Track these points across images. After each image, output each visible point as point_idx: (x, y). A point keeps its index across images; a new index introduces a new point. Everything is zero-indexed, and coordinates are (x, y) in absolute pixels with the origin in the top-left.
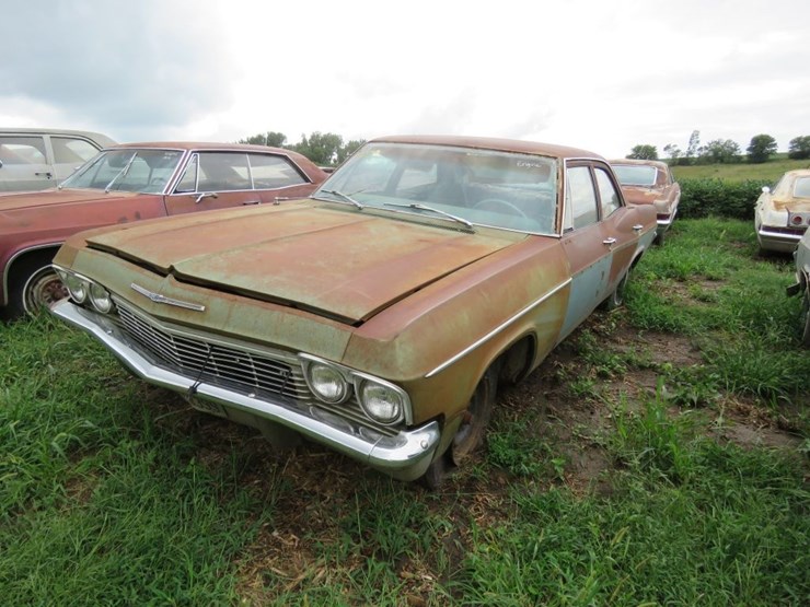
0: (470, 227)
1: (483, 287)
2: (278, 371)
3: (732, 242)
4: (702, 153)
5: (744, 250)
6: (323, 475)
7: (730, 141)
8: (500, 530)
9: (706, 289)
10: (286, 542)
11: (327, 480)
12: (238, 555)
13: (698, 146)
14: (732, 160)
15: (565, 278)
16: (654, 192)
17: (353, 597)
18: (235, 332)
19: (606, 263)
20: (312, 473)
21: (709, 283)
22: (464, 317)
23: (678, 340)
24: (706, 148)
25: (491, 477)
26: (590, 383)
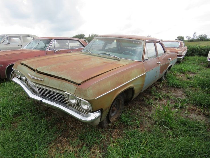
0: (119, 59)
1: (117, 75)
2: (62, 96)
3: (201, 63)
4: (197, 38)
5: (204, 65)
6: (77, 123)
7: (205, 35)
8: (119, 140)
9: (191, 76)
10: (63, 140)
11: (77, 125)
12: (51, 143)
13: (196, 36)
14: (205, 40)
15: (144, 72)
16: (179, 49)
17: (78, 156)
18: (50, 86)
19: (158, 68)
20: (74, 123)
21: (192, 74)
22: (109, 83)
23: (180, 90)
24: (198, 37)
25: (120, 125)
26: (152, 101)
